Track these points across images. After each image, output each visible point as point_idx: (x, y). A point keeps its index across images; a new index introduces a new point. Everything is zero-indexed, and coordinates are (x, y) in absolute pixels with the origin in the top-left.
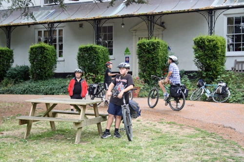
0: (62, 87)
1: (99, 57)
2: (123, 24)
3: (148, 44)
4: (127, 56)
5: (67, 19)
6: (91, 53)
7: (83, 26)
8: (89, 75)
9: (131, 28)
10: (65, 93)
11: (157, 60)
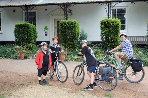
0: (4, 53)
1: (31, 32)
2: (46, 10)
3: (68, 23)
4: (46, 31)
5: (6, 5)
6: (25, 29)
7: (15, 11)
8: (25, 44)
9: (49, 14)
10: (6, 57)
11: (75, 35)
